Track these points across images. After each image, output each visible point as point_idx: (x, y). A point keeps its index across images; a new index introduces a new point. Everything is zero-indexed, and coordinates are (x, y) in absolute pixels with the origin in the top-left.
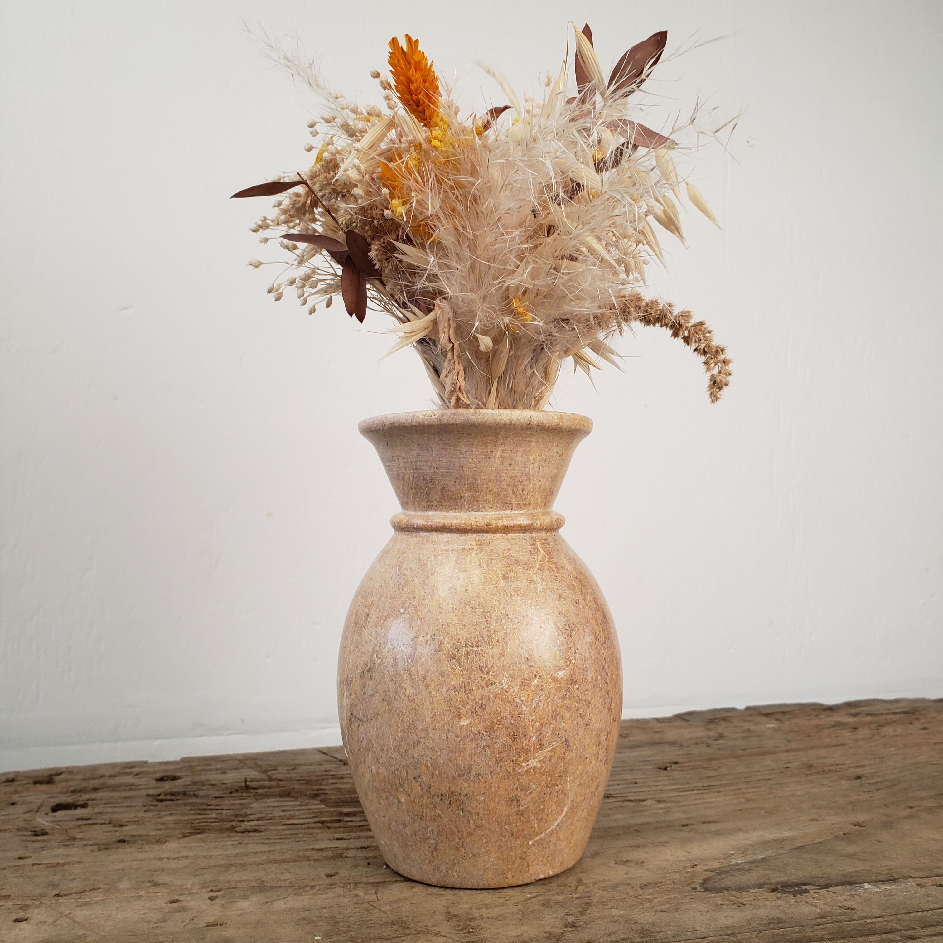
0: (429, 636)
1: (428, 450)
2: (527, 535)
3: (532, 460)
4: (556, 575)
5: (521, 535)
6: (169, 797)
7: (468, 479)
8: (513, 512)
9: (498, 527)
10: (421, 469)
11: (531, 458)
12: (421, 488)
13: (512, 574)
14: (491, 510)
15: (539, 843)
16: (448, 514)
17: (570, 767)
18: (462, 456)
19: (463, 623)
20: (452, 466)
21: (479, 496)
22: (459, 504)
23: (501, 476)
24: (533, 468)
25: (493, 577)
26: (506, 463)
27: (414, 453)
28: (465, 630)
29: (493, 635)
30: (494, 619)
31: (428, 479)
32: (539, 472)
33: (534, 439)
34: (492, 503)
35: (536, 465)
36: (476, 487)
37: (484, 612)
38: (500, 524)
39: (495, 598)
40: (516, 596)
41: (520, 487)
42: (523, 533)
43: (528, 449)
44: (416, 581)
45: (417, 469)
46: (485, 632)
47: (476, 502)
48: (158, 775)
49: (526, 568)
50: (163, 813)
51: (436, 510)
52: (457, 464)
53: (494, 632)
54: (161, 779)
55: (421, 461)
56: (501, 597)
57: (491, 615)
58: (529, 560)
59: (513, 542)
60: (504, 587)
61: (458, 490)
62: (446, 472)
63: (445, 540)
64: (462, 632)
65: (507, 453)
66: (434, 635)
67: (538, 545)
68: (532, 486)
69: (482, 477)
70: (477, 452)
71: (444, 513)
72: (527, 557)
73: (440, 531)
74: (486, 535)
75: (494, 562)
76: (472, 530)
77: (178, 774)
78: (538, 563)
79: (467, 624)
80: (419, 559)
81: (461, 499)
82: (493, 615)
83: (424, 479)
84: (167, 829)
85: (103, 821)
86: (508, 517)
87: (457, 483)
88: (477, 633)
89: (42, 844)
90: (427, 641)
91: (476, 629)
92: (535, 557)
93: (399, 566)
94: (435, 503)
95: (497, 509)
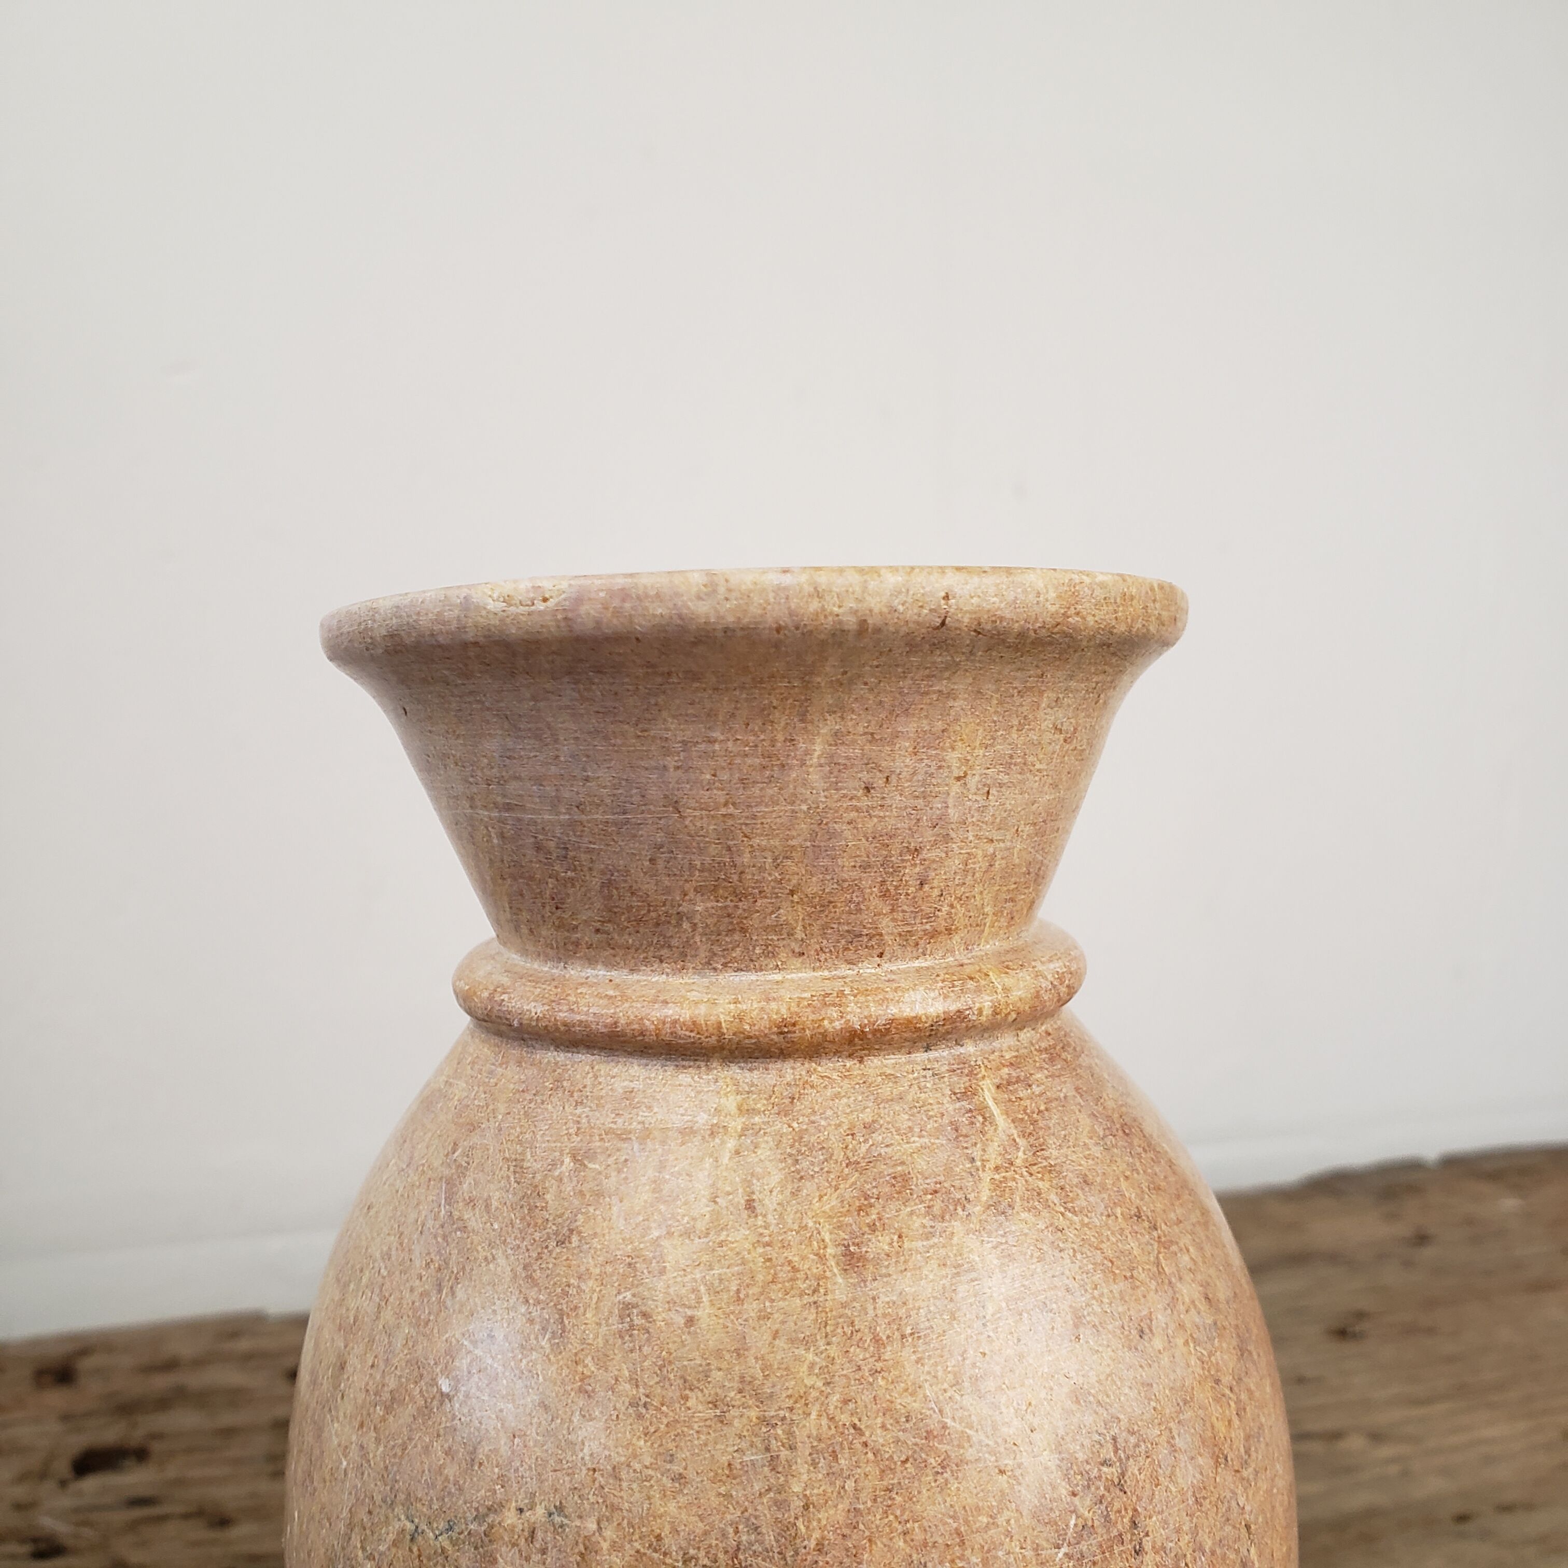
0: (540, 1511)
1: (538, 737)
2: (943, 1054)
3: (955, 764)
4: (1062, 1222)
5: (920, 1056)
7: (701, 851)
8: (887, 966)
9: (824, 1035)
10: (522, 808)
11: (953, 757)
12: (532, 878)
13: (879, 1244)
14: (798, 962)
16: (635, 977)
18: (671, 762)
19: (676, 1468)
20: (636, 799)
21: (750, 912)
22: (675, 942)
23: (832, 835)
24: (961, 797)
25: (803, 1258)
26: (852, 786)
27: (492, 746)
28: (682, 1500)
29: (800, 1523)
30: (804, 1451)
31: (552, 844)
32: (982, 809)
33: (961, 684)
34: (799, 935)
35: (972, 782)
36: (735, 878)
37: (763, 1420)
38: (833, 1022)
39: (810, 1357)
40: (897, 1345)
41: (911, 872)
42: (928, 1049)
43: (940, 725)
44: (502, 1261)
45: (508, 807)
46: (765, 1512)
47: (737, 936)
49: (936, 1210)
51: (591, 961)
52: (654, 793)
53: (806, 1507)
55: (518, 778)
56: (833, 1351)
57: (790, 1434)
58: (949, 1171)
59: (886, 1090)
60: (844, 1305)
61: (668, 891)
62: (615, 823)
63: (620, 1085)
64: (672, 1507)
65: (854, 742)
66: (560, 1509)
67: (988, 1094)
68: (955, 863)
69: (756, 841)
70: (730, 744)
71: (620, 975)
72: (942, 1156)
73: (602, 1049)
74: (779, 1065)
75: (809, 1187)
76: (722, 1048)
78: (986, 1176)
79: (691, 1474)
80: (518, 1166)
81: (679, 925)
82: (800, 1435)
83: (538, 848)
86: (866, 992)
87: (661, 864)
88: (734, 1514)
90: (533, 1532)
91: (727, 1496)
92: (977, 1153)
93: (449, 1182)
94: (586, 936)
95: (823, 957)
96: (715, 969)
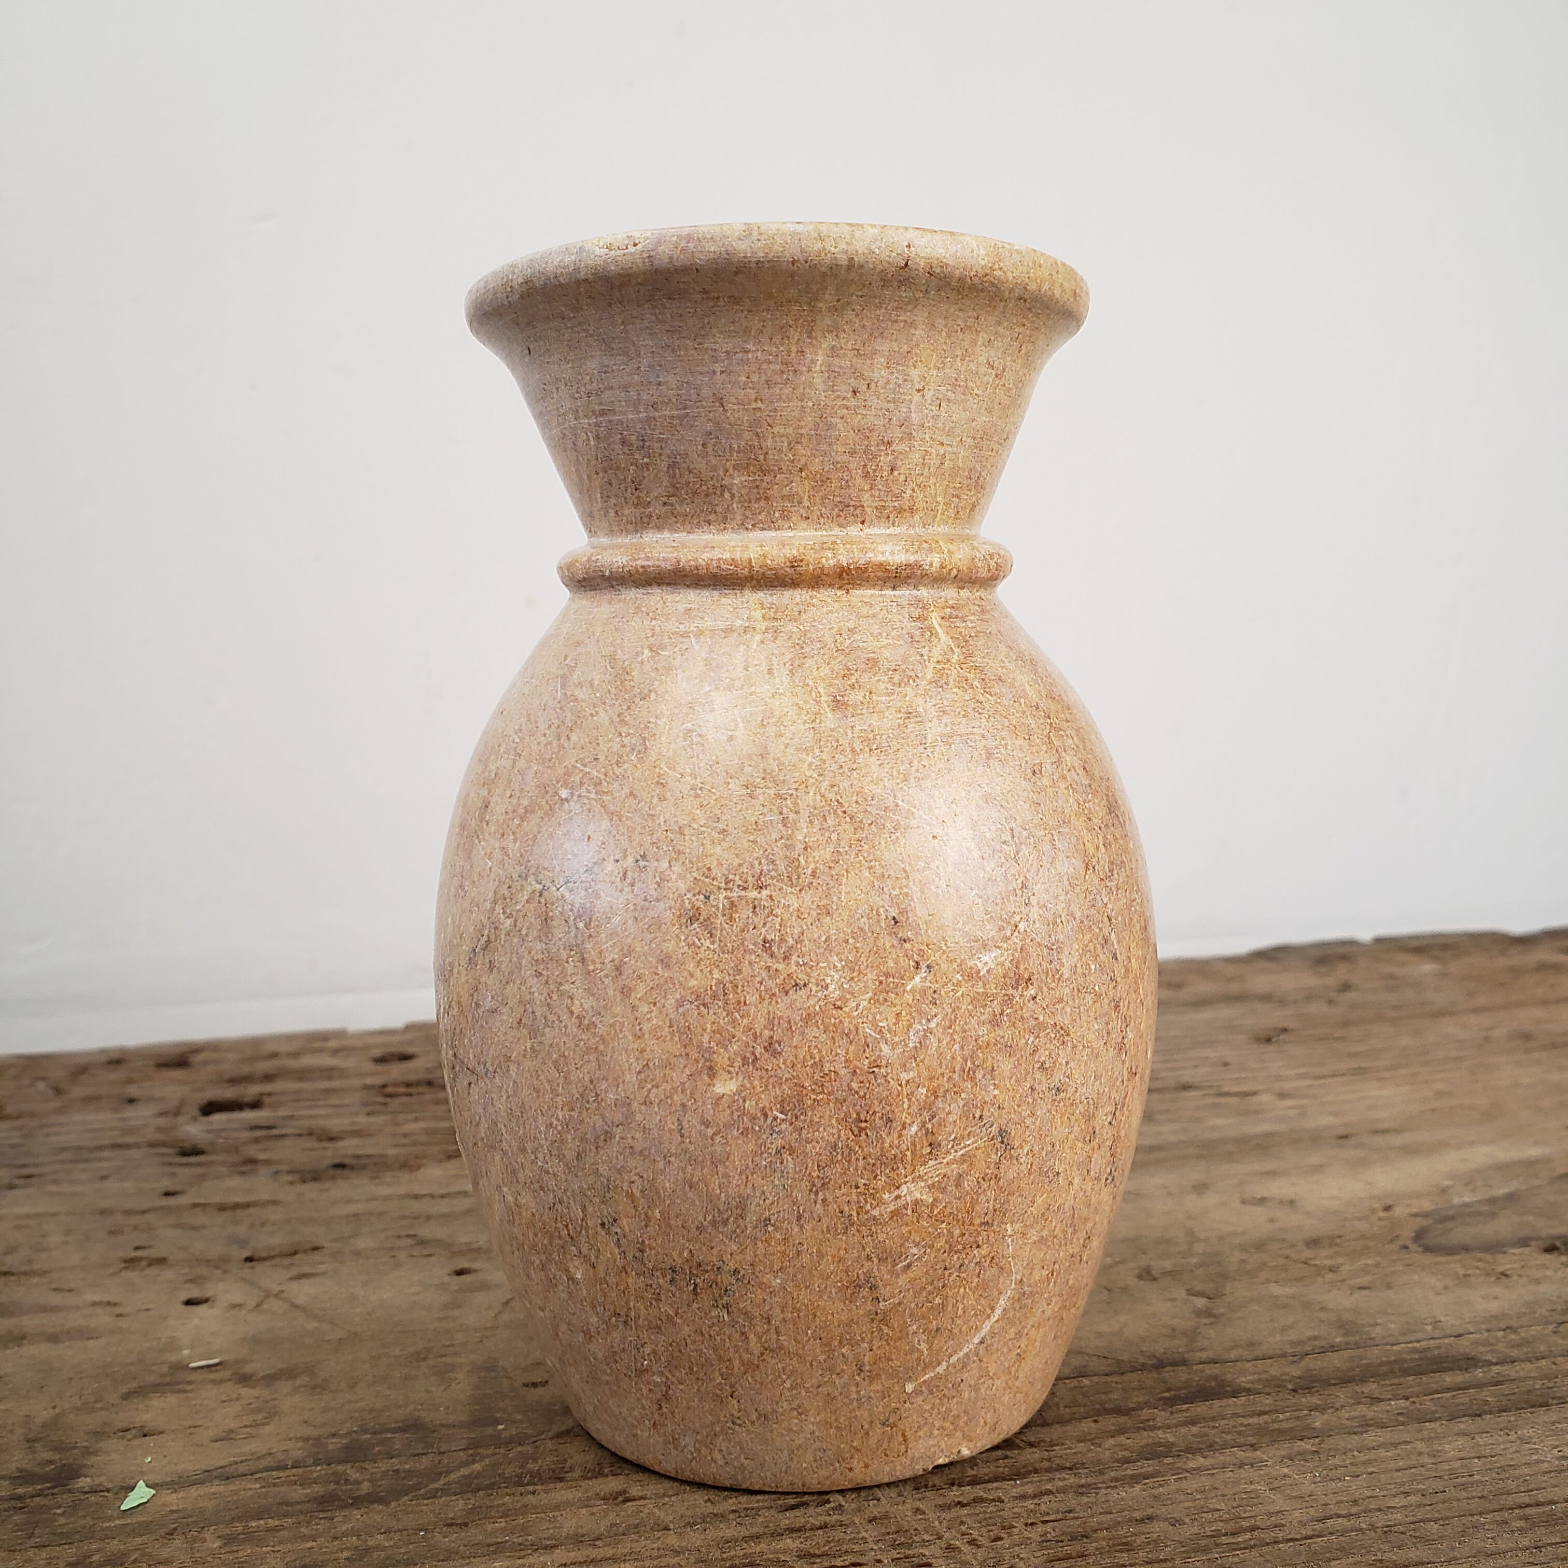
0: (630, 860)
1: (626, 354)
2: (905, 593)
3: (916, 379)
4: (981, 698)
5: (889, 593)
6: (402, 1090)
7: (738, 436)
8: (867, 531)
9: (822, 569)
10: (613, 411)
11: (914, 373)
12: (618, 468)
13: (856, 696)
14: (804, 524)
15: (931, 1387)
16: (691, 536)
17: (1012, 1198)
18: (718, 368)
19: (721, 826)
20: (694, 397)
21: (771, 484)
22: (719, 509)
23: (830, 427)
24: (920, 406)
25: (806, 702)
26: (844, 389)
27: (592, 365)
28: (724, 844)
29: (801, 859)
30: (805, 814)
31: (634, 438)
32: (936, 417)
33: (920, 316)
34: (806, 503)
35: (929, 395)
36: (762, 457)
37: (778, 796)
38: (829, 561)
39: (810, 759)
40: (867, 755)
41: (885, 460)
42: (894, 588)
43: (905, 348)
44: (602, 714)
45: (603, 413)
46: (778, 850)
47: (763, 503)
48: (375, 1053)
49: (896, 680)
51: (659, 528)
52: (706, 392)
53: (805, 849)
54: (383, 1059)
55: (611, 388)
56: (824, 756)
57: (796, 804)
58: (905, 659)
59: (865, 610)
60: (832, 730)
61: (714, 468)
62: (678, 417)
63: (681, 607)
64: (718, 850)
65: (845, 355)
66: (644, 857)
67: (935, 620)
68: (916, 457)
69: (776, 429)
70: (759, 354)
71: (681, 536)
72: (901, 651)
73: (668, 584)
74: (791, 591)
75: (809, 662)
76: (752, 578)
77: (410, 1050)
78: (931, 666)
79: (731, 829)
80: (613, 659)
81: (722, 495)
82: (802, 805)
83: (623, 442)
84: (416, 1144)
85: (299, 1132)
86: (852, 543)
87: (710, 448)
88: (758, 853)
89: (199, 1170)
90: (626, 872)
91: (755, 842)
92: (925, 652)
93: (564, 677)
94: (657, 509)
95: (822, 521)
96: (747, 529)
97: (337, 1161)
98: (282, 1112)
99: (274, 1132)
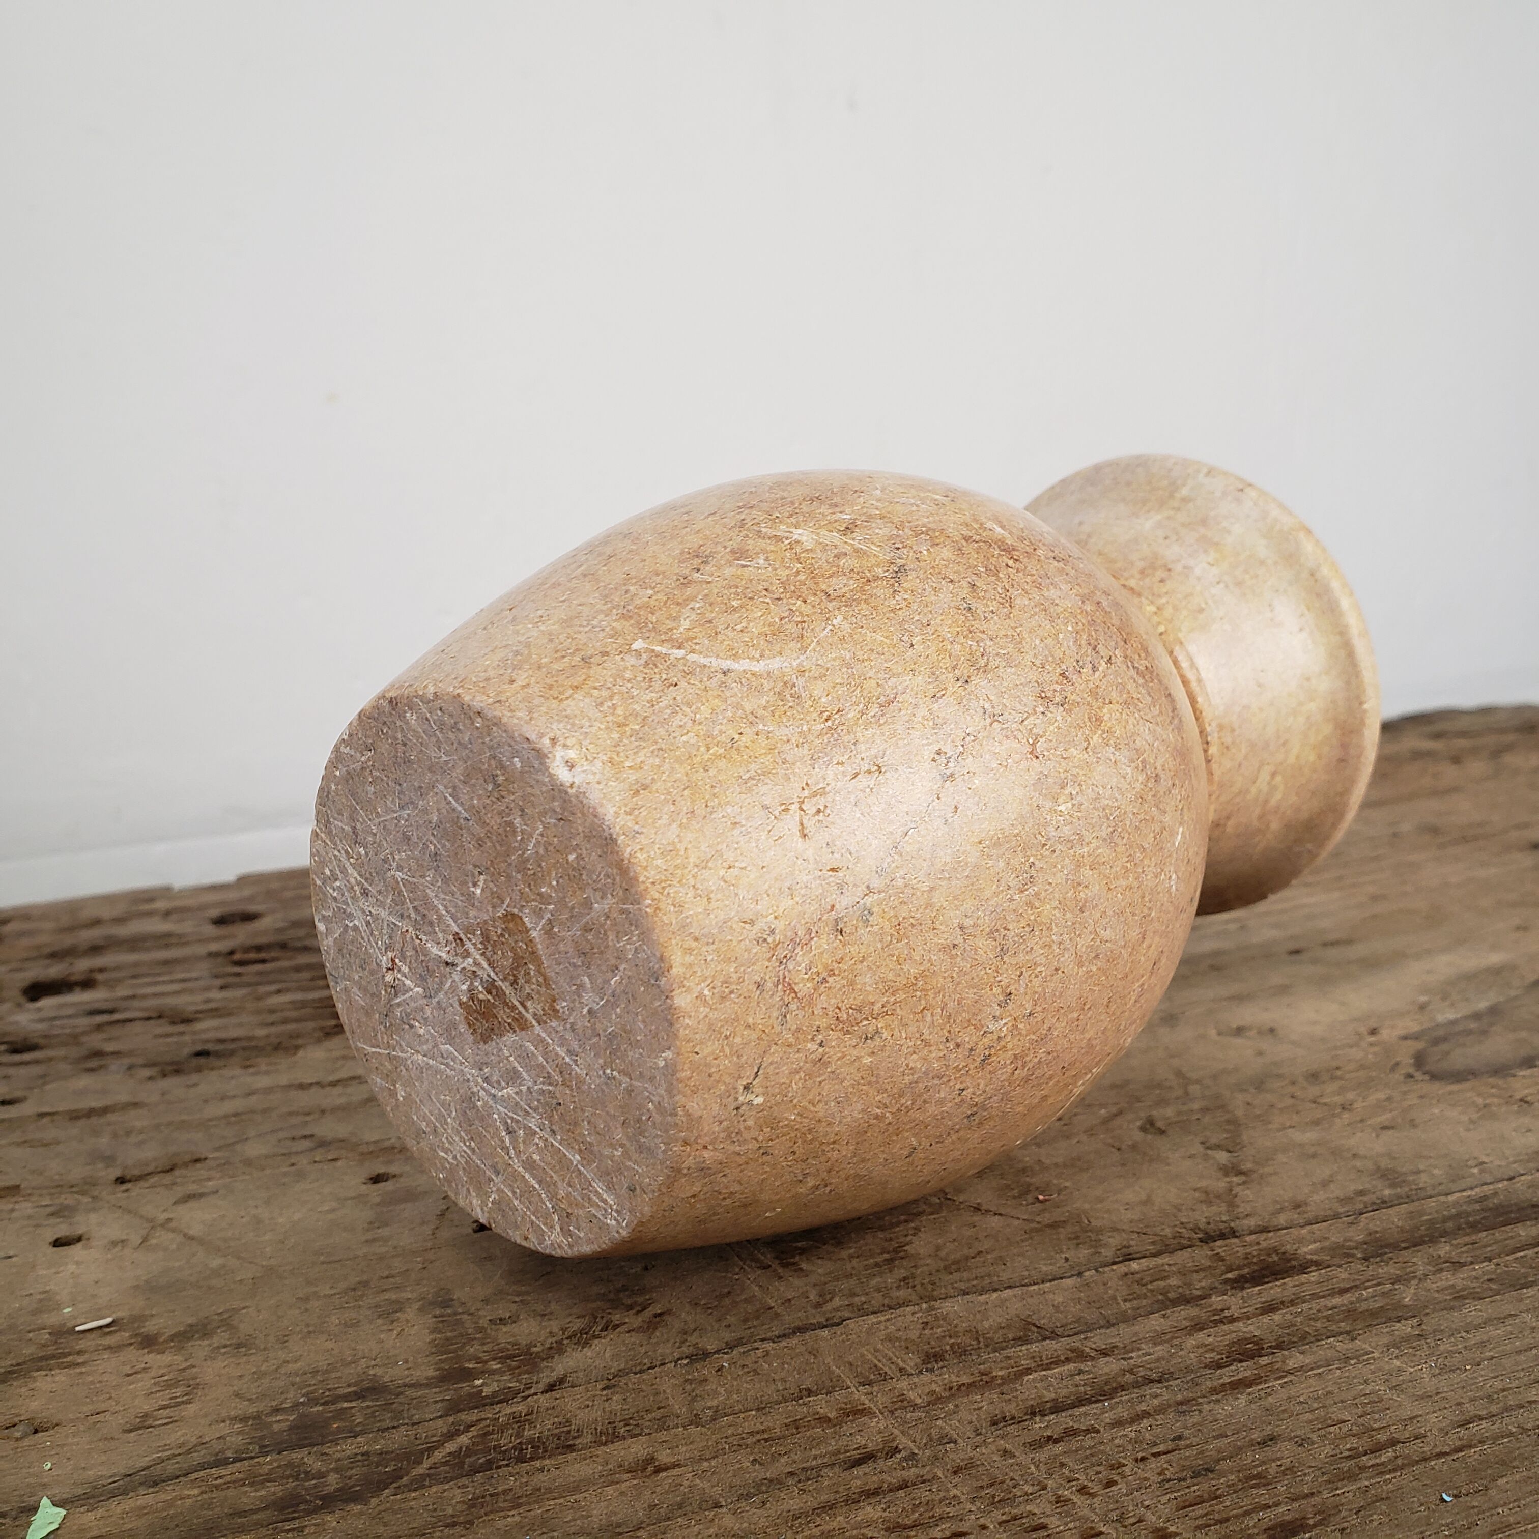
6: (253, 956)
48: (215, 913)
50: (262, 989)
54: (221, 921)
77: (253, 908)
84: (285, 1021)
85: (146, 1015)
89: (35, 1070)
97: (199, 1048)
98: (122, 991)
99: (116, 1017)
